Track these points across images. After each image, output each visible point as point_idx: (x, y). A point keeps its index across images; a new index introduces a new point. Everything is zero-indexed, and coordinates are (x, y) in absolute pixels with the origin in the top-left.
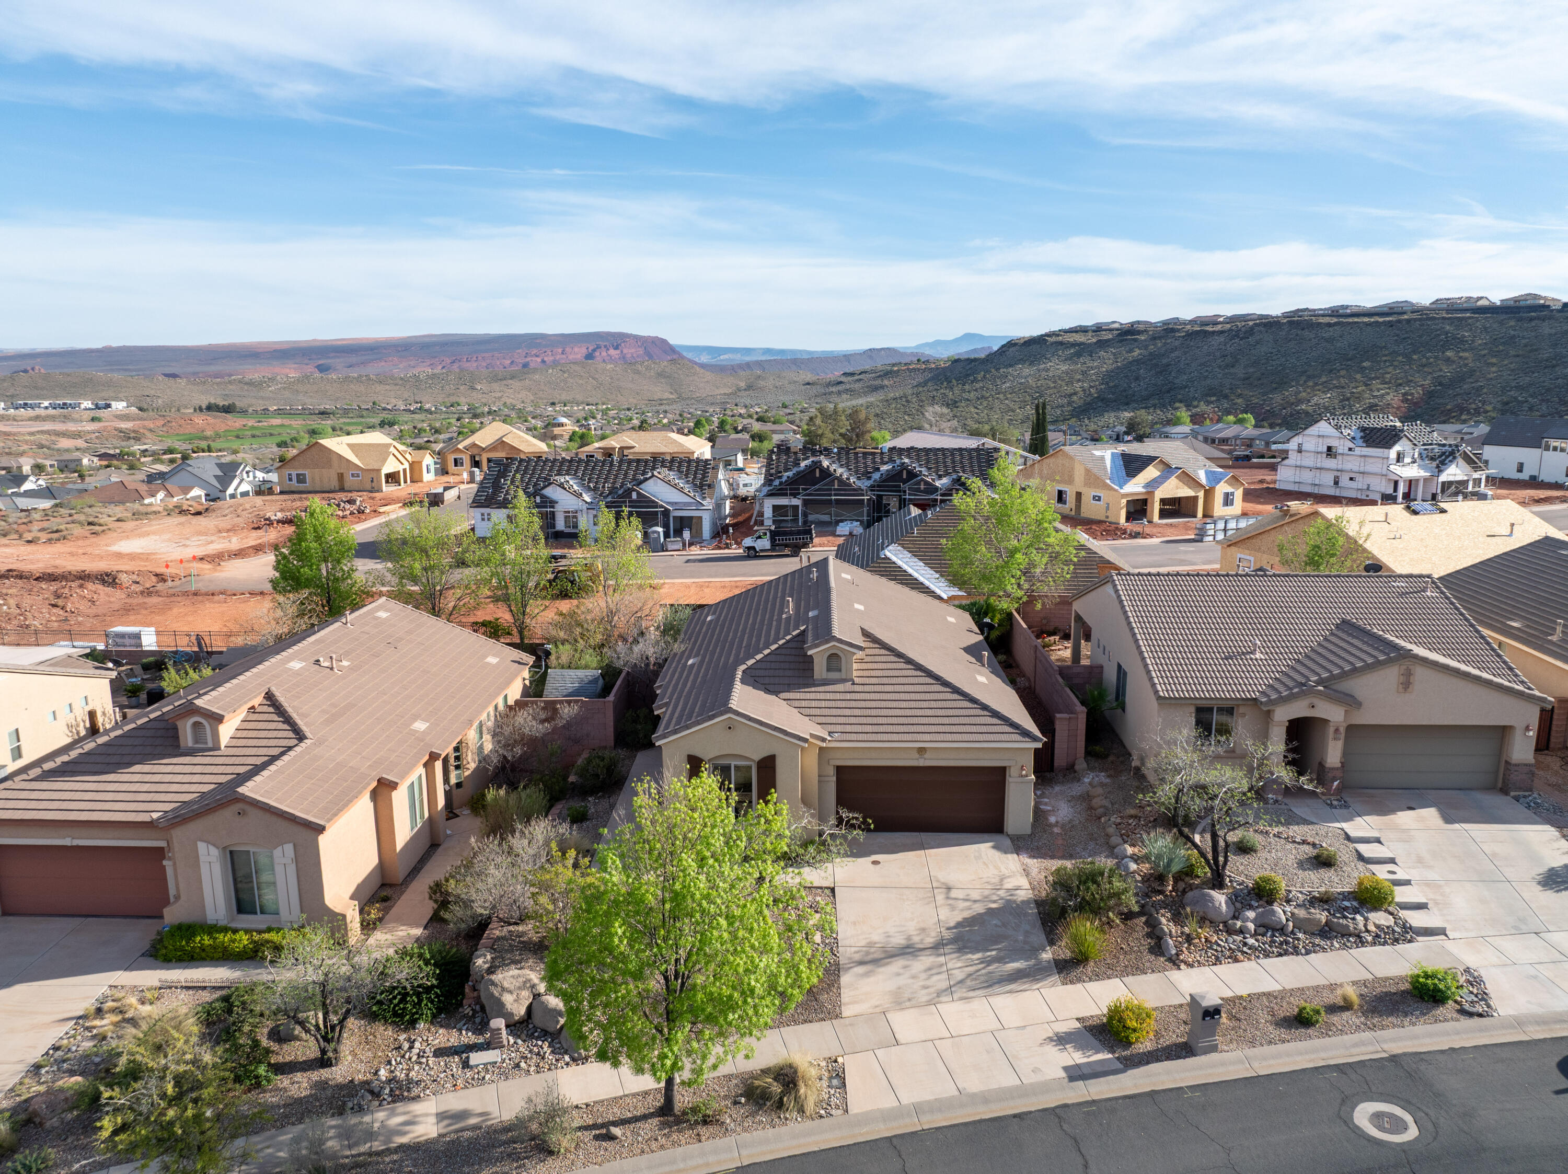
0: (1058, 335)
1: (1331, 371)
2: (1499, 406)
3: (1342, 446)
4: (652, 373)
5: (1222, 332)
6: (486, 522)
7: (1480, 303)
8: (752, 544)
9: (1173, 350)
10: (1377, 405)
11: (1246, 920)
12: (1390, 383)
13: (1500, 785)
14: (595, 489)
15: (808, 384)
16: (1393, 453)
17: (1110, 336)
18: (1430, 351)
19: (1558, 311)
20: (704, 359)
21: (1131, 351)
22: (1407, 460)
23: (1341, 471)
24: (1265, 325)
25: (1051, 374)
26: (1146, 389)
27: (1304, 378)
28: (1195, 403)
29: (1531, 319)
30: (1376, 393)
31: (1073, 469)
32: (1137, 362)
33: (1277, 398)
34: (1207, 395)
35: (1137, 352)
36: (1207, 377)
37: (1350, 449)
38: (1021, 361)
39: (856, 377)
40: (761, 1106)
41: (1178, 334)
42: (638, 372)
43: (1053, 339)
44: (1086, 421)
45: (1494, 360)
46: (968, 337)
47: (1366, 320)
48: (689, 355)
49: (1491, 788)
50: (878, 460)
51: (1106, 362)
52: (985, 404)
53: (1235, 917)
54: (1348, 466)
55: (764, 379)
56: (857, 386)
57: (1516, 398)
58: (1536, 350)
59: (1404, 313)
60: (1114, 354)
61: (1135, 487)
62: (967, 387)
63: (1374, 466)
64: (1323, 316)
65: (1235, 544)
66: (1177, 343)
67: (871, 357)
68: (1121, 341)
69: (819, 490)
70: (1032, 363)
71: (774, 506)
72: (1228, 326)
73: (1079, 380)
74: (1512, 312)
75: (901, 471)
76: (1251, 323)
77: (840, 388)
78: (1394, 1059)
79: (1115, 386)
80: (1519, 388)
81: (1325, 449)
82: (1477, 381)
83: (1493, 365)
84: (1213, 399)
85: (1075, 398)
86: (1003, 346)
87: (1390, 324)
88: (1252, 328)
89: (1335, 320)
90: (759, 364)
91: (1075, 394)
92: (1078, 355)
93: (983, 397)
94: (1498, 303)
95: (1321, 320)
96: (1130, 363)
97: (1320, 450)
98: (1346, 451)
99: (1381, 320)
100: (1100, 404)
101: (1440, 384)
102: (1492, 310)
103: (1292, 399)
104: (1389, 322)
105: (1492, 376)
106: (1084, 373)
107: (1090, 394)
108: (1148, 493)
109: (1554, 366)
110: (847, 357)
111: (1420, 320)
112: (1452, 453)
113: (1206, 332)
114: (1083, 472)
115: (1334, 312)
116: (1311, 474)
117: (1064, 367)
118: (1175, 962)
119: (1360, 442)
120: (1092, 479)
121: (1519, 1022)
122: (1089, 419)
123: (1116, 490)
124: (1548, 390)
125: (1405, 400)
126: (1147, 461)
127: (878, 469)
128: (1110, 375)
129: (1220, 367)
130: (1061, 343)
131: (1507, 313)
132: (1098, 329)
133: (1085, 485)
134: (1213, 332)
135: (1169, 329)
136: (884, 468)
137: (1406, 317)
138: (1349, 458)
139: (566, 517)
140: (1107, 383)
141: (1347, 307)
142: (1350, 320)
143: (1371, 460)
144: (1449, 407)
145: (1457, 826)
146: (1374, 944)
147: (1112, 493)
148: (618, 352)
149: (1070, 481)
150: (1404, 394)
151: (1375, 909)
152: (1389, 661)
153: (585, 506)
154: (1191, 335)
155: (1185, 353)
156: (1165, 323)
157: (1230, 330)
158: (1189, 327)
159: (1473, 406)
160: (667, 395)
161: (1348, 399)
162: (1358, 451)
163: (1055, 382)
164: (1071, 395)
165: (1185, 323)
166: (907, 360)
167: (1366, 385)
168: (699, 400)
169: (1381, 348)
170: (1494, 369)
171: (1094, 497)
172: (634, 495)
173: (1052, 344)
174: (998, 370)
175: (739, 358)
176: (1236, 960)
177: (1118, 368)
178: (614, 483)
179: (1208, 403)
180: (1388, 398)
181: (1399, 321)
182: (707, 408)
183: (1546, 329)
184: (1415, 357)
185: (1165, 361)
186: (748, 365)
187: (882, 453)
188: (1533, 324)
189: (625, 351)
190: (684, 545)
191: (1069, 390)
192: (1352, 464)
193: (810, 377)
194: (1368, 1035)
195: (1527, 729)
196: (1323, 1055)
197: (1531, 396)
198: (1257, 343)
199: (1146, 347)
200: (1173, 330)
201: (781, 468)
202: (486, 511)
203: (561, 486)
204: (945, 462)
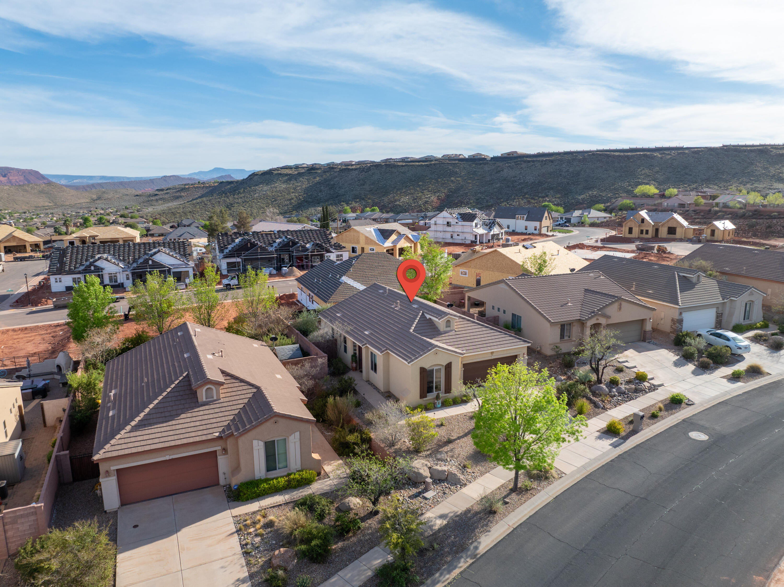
0: (278, 170)
1: (406, 186)
2: (475, 201)
3: (453, 221)
4: (36, 191)
5: (356, 169)
6: (59, 283)
7: (461, 157)
8: (229, 283)
9: (335, 177)
10: (428, 202)
11: (614, 392)
12: (431, 191)
13: (642, 339)
14: (124, 260)
15: (137, 196)
16: (474, 224)
17: (304, 171)
18: (445, 177)
19: (490, 161)
20: (63, 182)
21: (315, 178)
22: (479, 226)
23: (454, 232)
24: (375, 166)
25: (278, 189)
26: (326, 196)
27: (395, 190)
28: (350, 202)
29: (481, 164)
30: (426, 196)
31: (359, 237)
32: (319, 183)
33: (386, 199)
34: (354, 199)
35: (318, 179)
36: (352, 190)
37: (457, 223)
38: (261, 183)
39: (165, 192)
40: (540, 480)
41: (335, 170)
42: (26, 191)
43: (276, 172)
44: (301, 212)
45: (470, 181)
46: (217, 170)
47: (417, 164)
48: (54, 180)
49: (640, 340)
50: (273, 237)
51: (304, 183)
52: (248, 205)
53: (610, 392)
54: (456, 230)
55: (107, 193)
56: (166, 196)
57: (481, 197)
58: (484, 177)
59: (432, 161)
60: (307, 179)
61: (388, 244)
62: (236, 196)
63: (467, 229)
64: (399, 162)
65: (459, 266)
66: (336, 174)
67: (165, 180)
68: (309, 173)
69: (251, 253)
70: (267, 184)
71: (228, 263)
72: (358, 166)
73: (293, 192)
74: (473, 161)
75: (289, 242)
76: (369, 165)
77: (157, 197)
78: (684, 420)
79: (311, 195)
80: (481, 193)
81: (446, 223)
82: (465, 190)
83: (470, 183)
84: (358, 200)
85: (293, 201)
86: (250, 176)
87: (427, 166)
88: (369, 167)
89: (404, 164)
90: (100, 185)
91: (292, 199)
92: (290, 180)
93: (245, 201)
94: (467, 157)
95: (399, 164)
96: (316, 183)
97: (444, 223)
98: (455, 224)
99: (423, 164)
100: (305, 204)
101: (451, 192)
102: (464, 160)
103: (392, 200)
104: (427, 165)
105: (470, 188)
106: (294, 189)
107: (300, 199)
108: (394, 246)
109: (492, 184)
110: (152, 181)
111: (439, 164)
112: (493, 223)
113: (349, 169)
114: (364, 238)
115: (403, 160)
116: (442, 233)
117: (284, 186)
118: (605, 409)
119: (460, 219)
120: (368, 240)
121: (701, 404)
122: (302, 211)
123: (381, 246)
124: (492, 194)
125: (438, 199)
126: (391, 232)
127: (275, 242)
128: (307, 191)
129: (358, 185)
130: (280, 174)
131: (471, 161)
132: (297, 167)
133: (366, 244)
134: (352, 169)
135: (331, 167)
136: (278, 241)
137: (433, 163)
138: (457, 226)
139: (110, 277)
140: (307, 194)
141: (408, 158)
142: (411, 164)
143: (466, 227)
144: (456, 201)
145: (642, 353)
146: (650, 392)
147: (379, 247)
148: (6, 178)
149: (358, 242)
150: (438, 196)
151: (644, 381)
152: (616, 301)
153: (121, 270)
154: (342, 171)
155: (341, 179)
156: (328, 164)
157: (360, 168)
158: (340, 167)
159: (466, 201)
160: (47, 204)
161: (416, 199)
162: (460, 223)
163: (281, 193)
164: (290, 200)
165: (337, 165)
166: (193, 182)
167: (422, 193)
168: (71, 206)
169: (425, 176)
170: (470, 185)
171: (371, 249)
172: (150, 262)
173: (276, 174)
174: (250, 187)
175: (85, 181)
176: (620, 405)
177: (311, 186)
178: (134, 256)
179: (356, 202)
180: (432, 198)
181: (431, 164)
182: (79, 211)
183: (486, 168)
184: (439, 180)
185: (332, 183)
186: (93, 186)
187: (274, 234)
188: (482, 166)
189: (11, 178)
190: (186, 286)
191: (289, 197)
192: (458, 229)
193: (134, 192)
194: (672, 416)
195: (650, 319)
196: (667, 424)
197: (486, 196)
198: (373, 174)
199: (322, 176)
200: (333, 168)
201: (226, 244)
202: (58, 277)
203: (106, 259)
204: (306, 237)
